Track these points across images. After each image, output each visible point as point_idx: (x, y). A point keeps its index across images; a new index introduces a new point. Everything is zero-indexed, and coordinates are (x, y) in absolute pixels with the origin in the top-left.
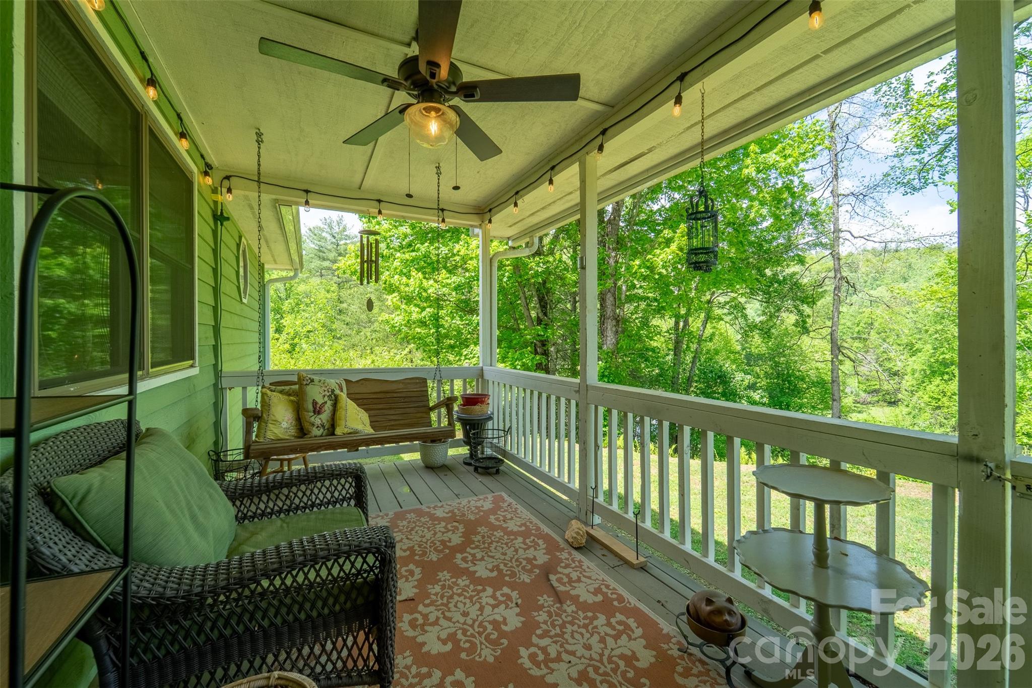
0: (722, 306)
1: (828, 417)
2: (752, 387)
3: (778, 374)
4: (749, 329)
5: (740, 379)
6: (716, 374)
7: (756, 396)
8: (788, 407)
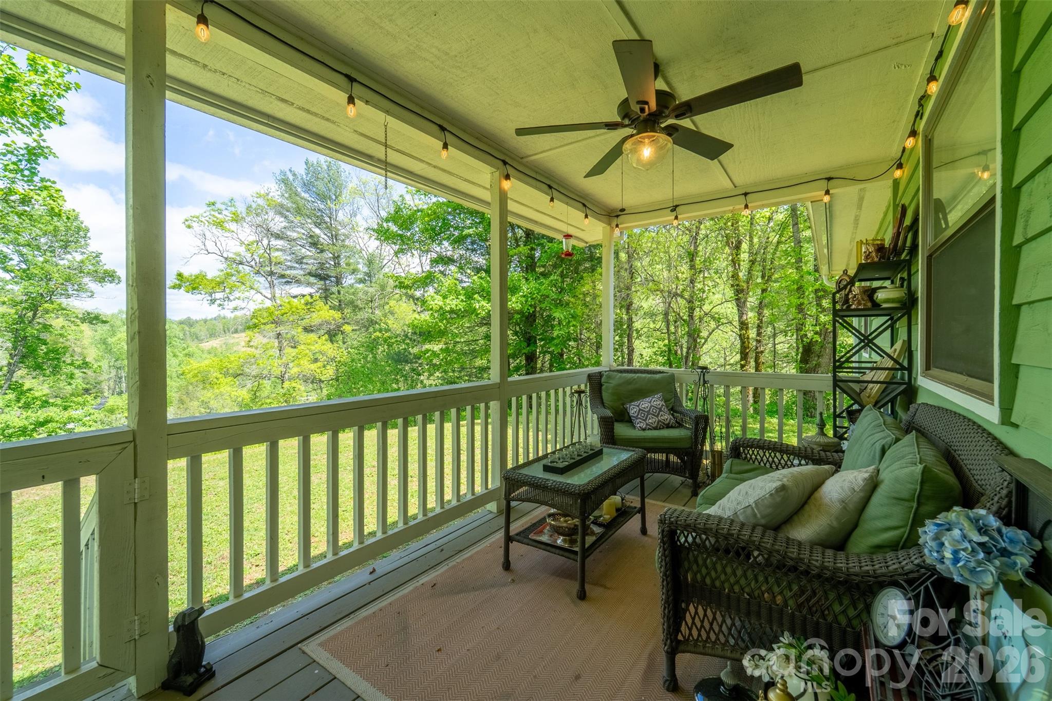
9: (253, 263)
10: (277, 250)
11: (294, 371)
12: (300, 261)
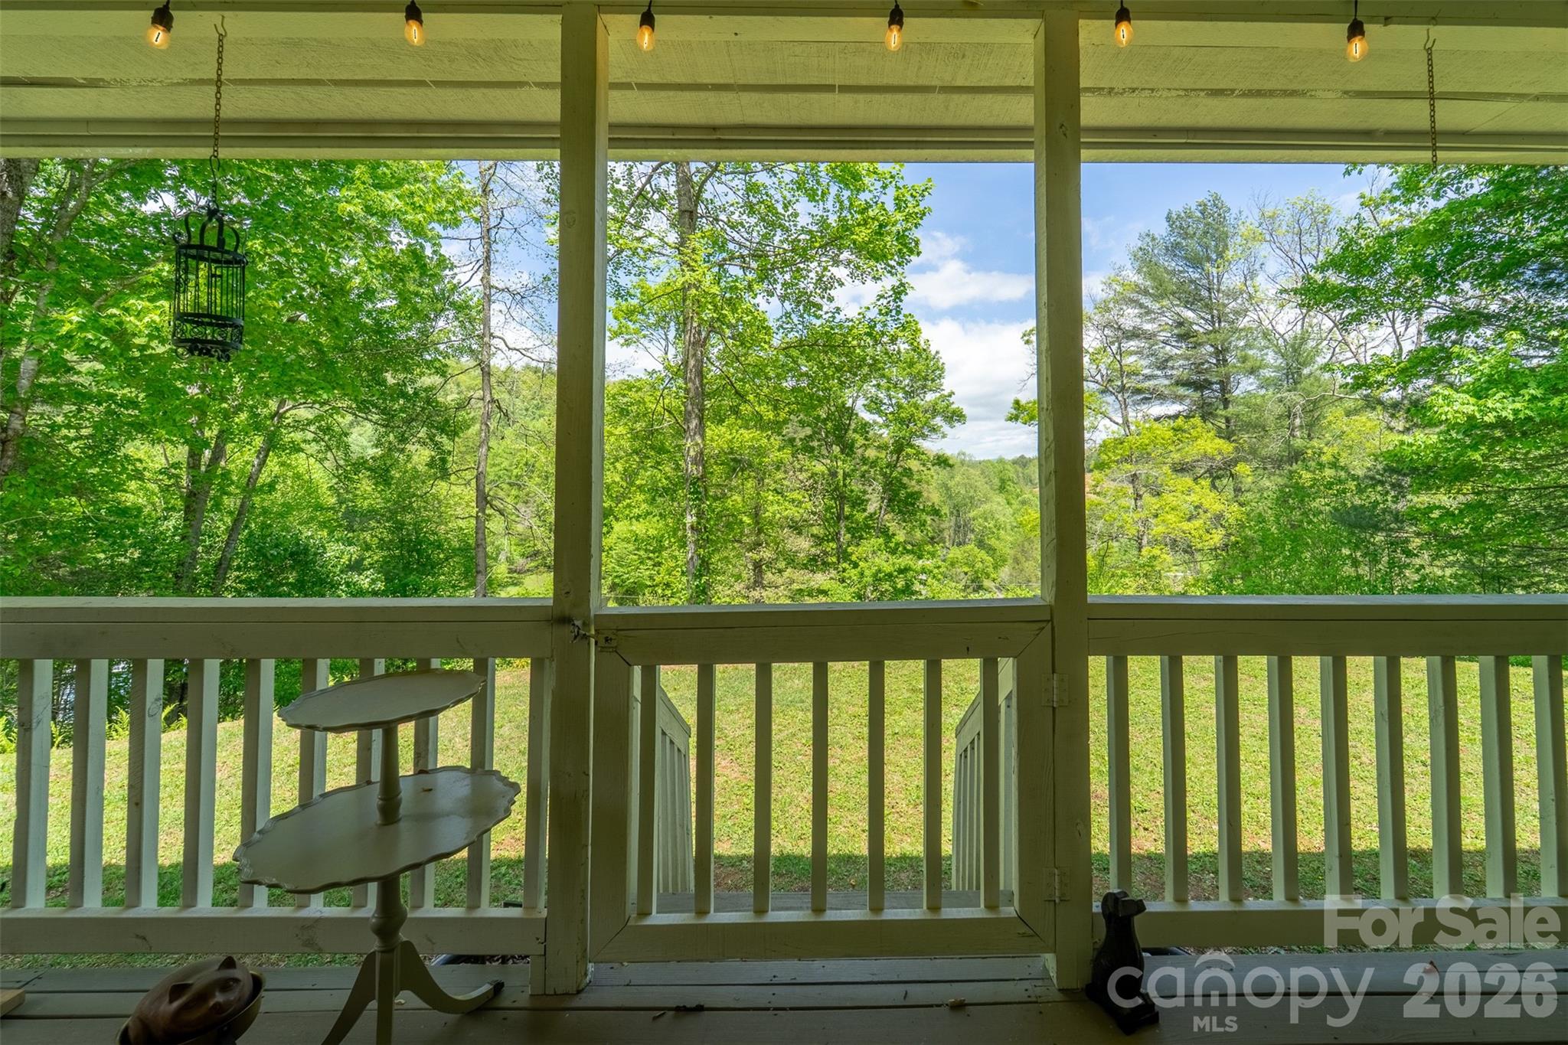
0: (300, 425)
1: (469, 597)
2: (357, 566)
3: (402, 541)
4: (351, 469)
5: (336, 552)
6: (285, 550)
7: (364, 581)
8: (416, 591)
9: (1098, 378)
10: (1131, 353)
11: (1158, 530)
12: (1163, 365)
